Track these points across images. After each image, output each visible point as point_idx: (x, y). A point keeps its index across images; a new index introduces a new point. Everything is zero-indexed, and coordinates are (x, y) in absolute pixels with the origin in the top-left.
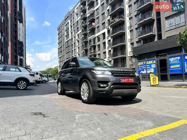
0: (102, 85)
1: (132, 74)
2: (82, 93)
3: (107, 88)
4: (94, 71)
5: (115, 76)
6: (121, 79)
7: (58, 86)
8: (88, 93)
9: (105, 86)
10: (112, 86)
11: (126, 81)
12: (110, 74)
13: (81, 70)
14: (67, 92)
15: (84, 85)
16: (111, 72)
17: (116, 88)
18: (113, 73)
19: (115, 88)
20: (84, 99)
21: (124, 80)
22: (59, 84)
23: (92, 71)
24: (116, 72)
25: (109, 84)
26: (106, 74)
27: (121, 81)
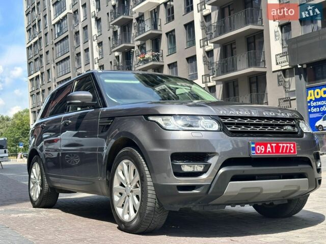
0: (186, 168)
1: (289, 128)
2: (116, 198)
3: (204, 176)
4: (159, 120)
5: (234, 133)
6: (253, 146)
7: (32, 176)
8: (137, 196)
9: (199, 168)
10: (221, 171)
11: (269, 149)
12: (216, 127)
13: (113, 118)
14: (62, 196)
15: (126, 167)
16: (219, 122)
17: (236, 178)
18: (226, 123)
19: (232, 175)
20: (126, 218)
21: (262, 148)
22: (34, 170)
23: (151, 118)
24: (236, 121)
25: (213, 161)
26: (200, 128)
27: (254, 152)
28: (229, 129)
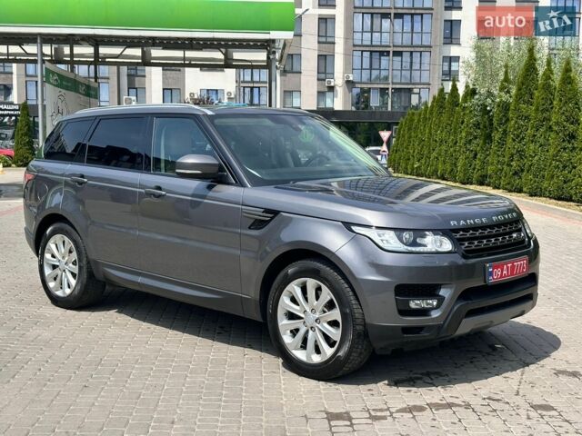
10: (455, 308)
18: (459, 240)
19: (467, 309)
21: (498, 272)
22: (51, 246)
23: (354, 228)
24: (468, 235)
27: (491, 278)
28: (463, 247)
